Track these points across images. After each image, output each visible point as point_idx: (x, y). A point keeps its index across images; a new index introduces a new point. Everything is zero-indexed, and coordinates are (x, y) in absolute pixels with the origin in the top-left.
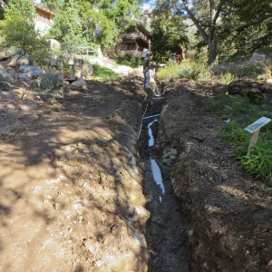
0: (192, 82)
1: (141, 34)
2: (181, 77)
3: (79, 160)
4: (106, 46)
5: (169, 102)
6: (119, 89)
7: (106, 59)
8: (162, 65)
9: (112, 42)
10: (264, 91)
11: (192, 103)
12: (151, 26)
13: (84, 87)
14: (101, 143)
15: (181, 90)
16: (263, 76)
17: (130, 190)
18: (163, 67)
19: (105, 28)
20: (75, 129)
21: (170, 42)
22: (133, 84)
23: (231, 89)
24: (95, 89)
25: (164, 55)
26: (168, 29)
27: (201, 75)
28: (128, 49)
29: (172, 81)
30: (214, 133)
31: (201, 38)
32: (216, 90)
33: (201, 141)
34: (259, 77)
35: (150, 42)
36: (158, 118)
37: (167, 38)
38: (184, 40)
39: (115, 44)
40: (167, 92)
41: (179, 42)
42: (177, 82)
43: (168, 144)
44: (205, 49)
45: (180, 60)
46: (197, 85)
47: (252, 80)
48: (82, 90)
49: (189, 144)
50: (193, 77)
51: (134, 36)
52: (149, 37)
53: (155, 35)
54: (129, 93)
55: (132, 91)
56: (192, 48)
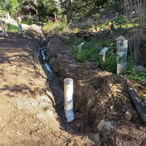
0: (60, 32)
1: (32, 6)
2: (55, 30)
3: (19, 61)
4: (12, 13)
5: (50, 41)
6: (25, 36)
7: (13, 20)
8: (45, 24)
9: (15, 10)
10: (91, 35)
11: (60, 41)
12: (37, 2)
13: (7, 35)
14: (25, 56)
15: (55, 36)
16: (92, 29)
17: (40, 69)
18: (46, 25)
19: (11, 2)
20: (12, 52)
21: (48, 11)
22: (32, 33)
23: (78, 35)
24: (12, 36)
25: (46, 18)
26: (46, 4)
27: (64, 29)
28: (25, 14)
29: (50, 32)
30: (68, 51)
31: (64, 9)
32: (71, 35)
33: (63, 54)
34: (90, 29)
35: (37, 11)
36: (46, 48)
37: (46, 9)
38: (55, 10)
39: (17, 12)
40: (49, 37)
41: (53, 11)
42: (53, 32)
43: (52, 57)
44: (65, 16)
45: (54, 21)
46: (63, 33)
47: (86, 31)
48: (6, 37)
49: (59, 55)
50: (61, 30)
51: (28, 7)
52: (36, 8)
53: (39, 7)
54: (31, 38)
55: (32, 37)
56: (60, 14)
